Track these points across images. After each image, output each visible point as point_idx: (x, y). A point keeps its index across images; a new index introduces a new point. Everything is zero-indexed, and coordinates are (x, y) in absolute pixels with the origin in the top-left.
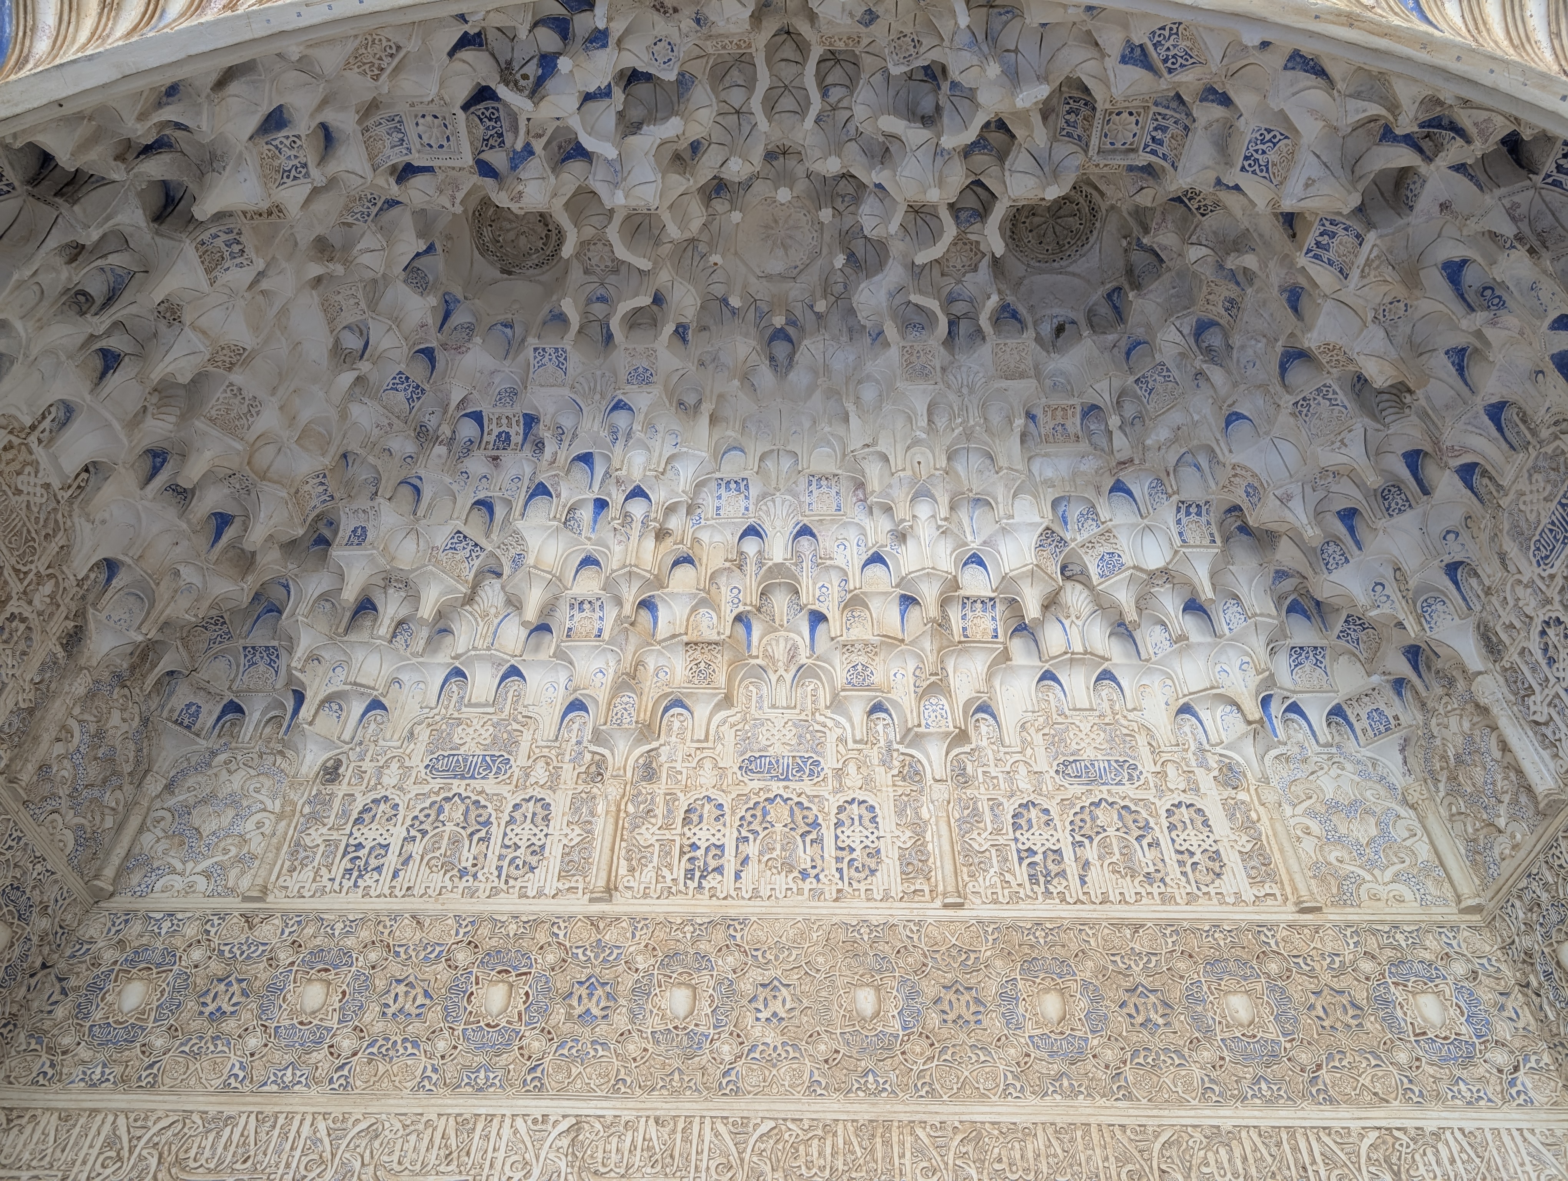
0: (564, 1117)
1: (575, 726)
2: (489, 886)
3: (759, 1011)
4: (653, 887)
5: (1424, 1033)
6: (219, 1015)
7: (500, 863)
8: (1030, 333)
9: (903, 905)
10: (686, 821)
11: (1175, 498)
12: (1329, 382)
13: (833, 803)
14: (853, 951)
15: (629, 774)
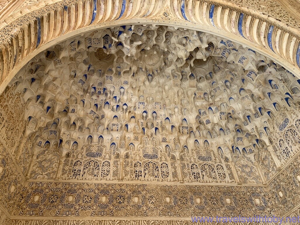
0: (118, 220)
1: (113, 147)
2: (100, 178)
3: (150, 201)
4: (130, 178)
5: (257, 205)
6: (53, 202)
7: (102, 174)
8: (196, 79)
9: (173, 182)
10: (135, 166)
11: (220, 111)
12: (248, 95)
13: (160, 163)
14: (165, 191)
15: (124, 157)
